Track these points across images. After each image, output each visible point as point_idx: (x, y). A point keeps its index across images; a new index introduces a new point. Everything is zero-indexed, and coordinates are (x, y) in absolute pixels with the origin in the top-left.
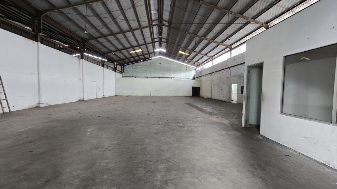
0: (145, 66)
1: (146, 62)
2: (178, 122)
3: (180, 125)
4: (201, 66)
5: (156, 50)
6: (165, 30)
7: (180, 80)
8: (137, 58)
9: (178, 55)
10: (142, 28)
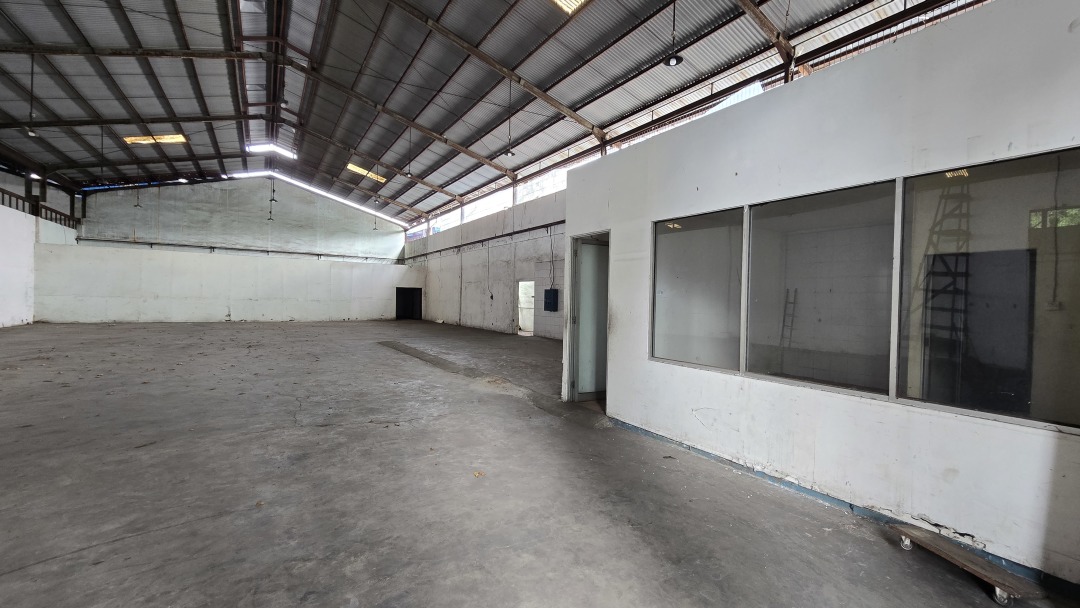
0: (197, 202)
1: (201, 187)
2: (372, 411)
3: (381, 417)
4: (423, 220)
5: (251, 149)
6: (294, 82)
7: (353, 266)
8: (161, 168)
9: (344, 175)
10: (193, 55)
